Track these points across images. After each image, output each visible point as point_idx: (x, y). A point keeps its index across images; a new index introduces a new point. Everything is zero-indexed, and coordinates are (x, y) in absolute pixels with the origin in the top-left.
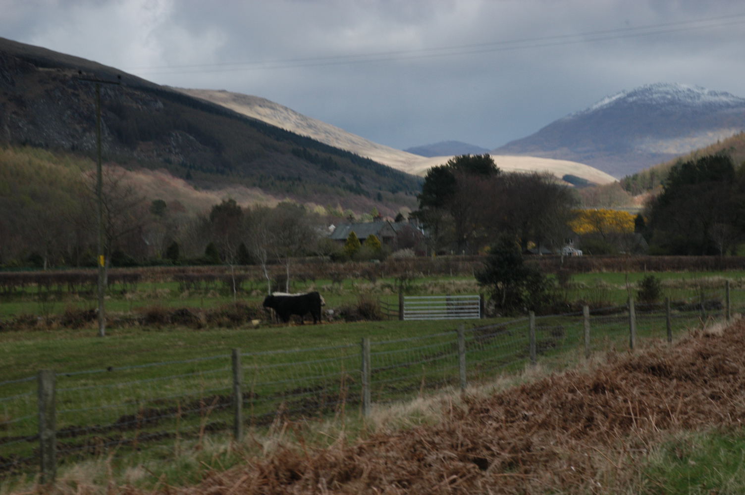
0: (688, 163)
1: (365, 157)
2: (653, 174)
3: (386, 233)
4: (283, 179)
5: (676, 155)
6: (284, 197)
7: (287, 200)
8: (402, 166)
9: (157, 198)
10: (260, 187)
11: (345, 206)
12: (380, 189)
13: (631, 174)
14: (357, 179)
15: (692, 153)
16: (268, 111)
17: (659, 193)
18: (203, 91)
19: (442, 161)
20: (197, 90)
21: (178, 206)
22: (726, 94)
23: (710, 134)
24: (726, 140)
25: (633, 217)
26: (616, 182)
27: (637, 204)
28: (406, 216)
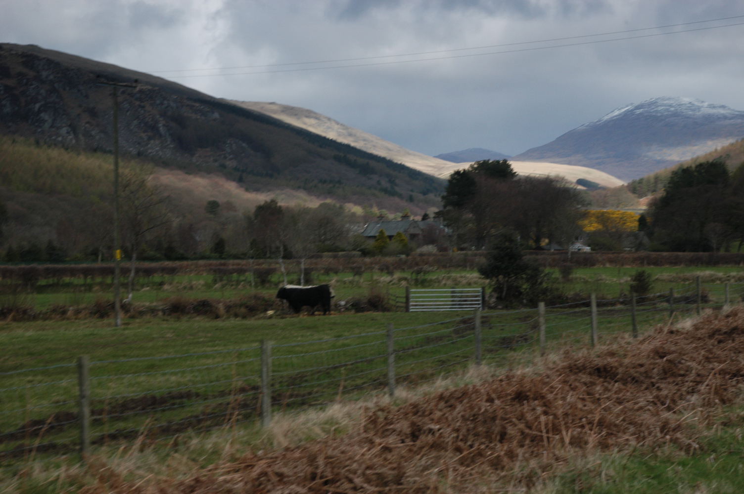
0: (687, 168)
1: (399, 162)
2: (657, 179)
3: (412, 231)
4: (325, 182)
5: (679, 161)
6: (326, 198)
7: (328, 201)
8: (432, 171)
9: (212, 199)
10: (305, 189)
11: (380, 206)
12: (412, 191)
13: (637, 178)
14: (392, 181)
15: (692, 159)
16: (312, 121)
17: (661, 195)
18: (256, 103)
19: (465, 166)
20: (250, 102)
21: (230, 206)
22: (723, 107)
23: (710, 143)
24: (723, 148)
25: (637, 217)
26: (623, 185)
27: (642, 205)
28: (432, 215)
